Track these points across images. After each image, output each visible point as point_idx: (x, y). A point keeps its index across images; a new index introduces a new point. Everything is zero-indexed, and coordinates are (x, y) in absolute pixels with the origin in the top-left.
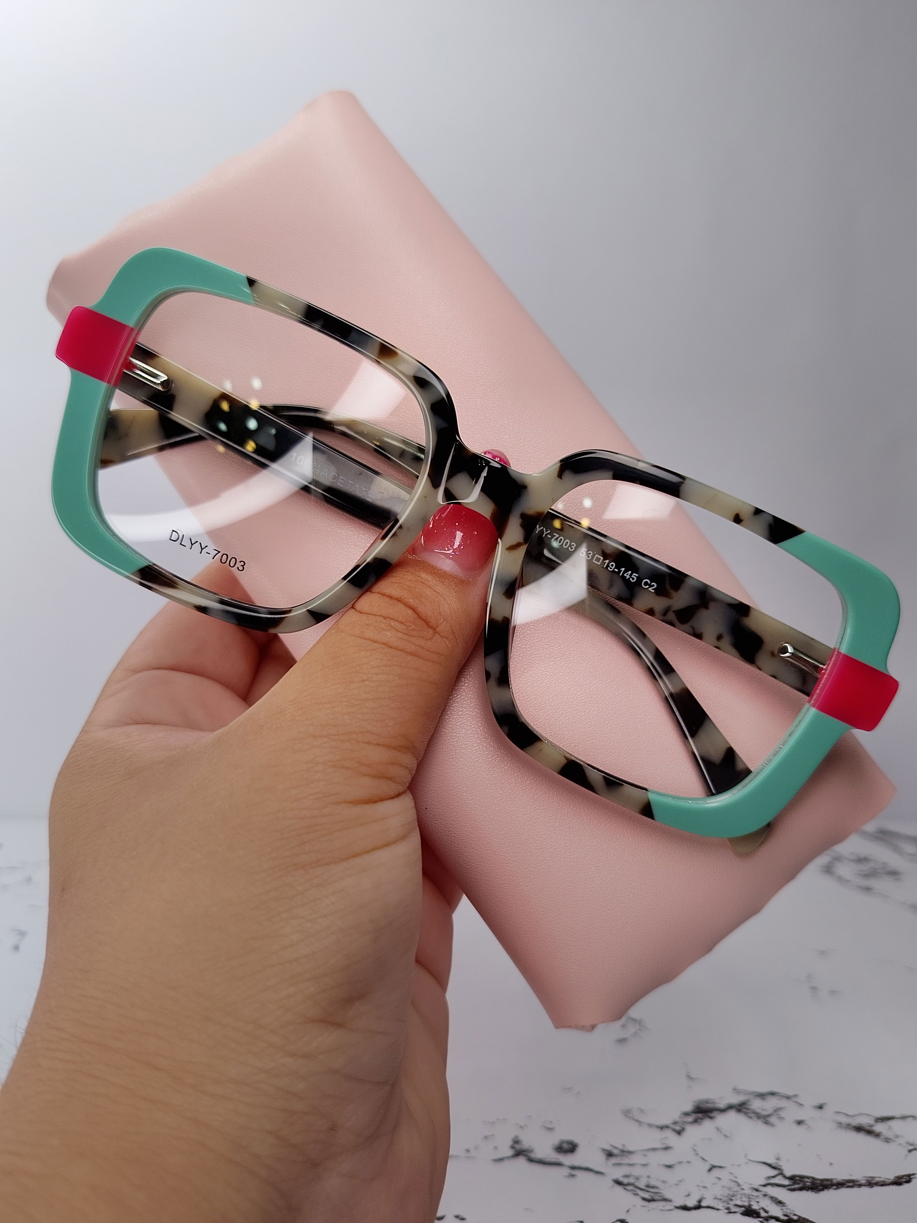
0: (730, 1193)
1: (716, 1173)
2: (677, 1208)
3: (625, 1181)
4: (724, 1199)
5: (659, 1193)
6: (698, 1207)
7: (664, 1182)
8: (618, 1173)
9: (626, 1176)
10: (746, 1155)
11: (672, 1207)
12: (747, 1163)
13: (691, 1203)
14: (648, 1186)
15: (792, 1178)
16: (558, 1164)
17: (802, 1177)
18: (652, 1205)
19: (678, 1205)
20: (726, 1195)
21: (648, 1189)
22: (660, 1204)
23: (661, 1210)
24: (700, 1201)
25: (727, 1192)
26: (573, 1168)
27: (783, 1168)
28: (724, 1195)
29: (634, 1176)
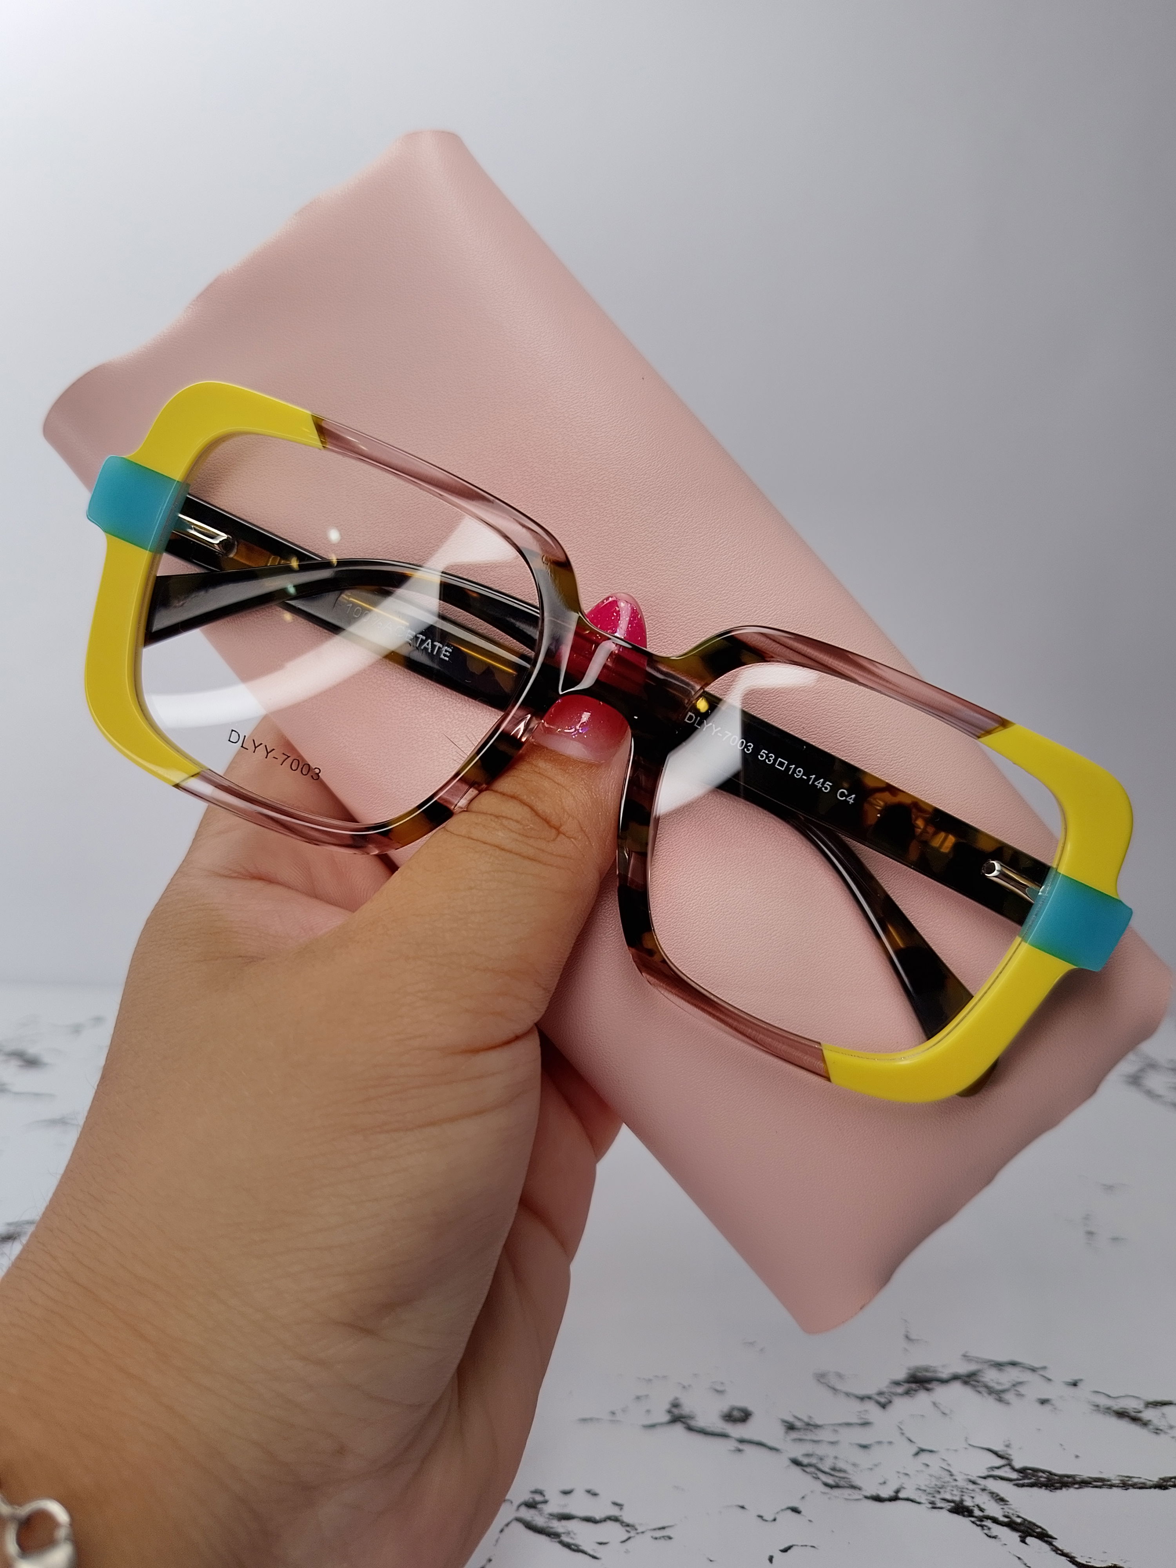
0: (937, 1483)
1: (925, 1458)
2: (866, 1497)
3: (805, 1461)
4: (928, 1490)
5: (847, 1478)
6: (894, 1498)
7: (854, 1465)
8: (798, 1451)
9: (808, 1455)
10: (966, 1439)
11: (861, 1497)
12: (966, 1448)
13: (886, 1493)
14: (834, 1469)
15: (1023, 1471)
16: (724, 1436)
17: (1036, 1470)
18: (836, 1492)
19: (868, 1494)
20: (933, 1485)
21: (832, 1473)
22: (847, 1492)
23: (846, 1499)
24: (897, 1492)
25: (934, 1482)
26: (742, 1441)
27: (1012, 1457)
28: (930, 1486)
29: (817, 1455)
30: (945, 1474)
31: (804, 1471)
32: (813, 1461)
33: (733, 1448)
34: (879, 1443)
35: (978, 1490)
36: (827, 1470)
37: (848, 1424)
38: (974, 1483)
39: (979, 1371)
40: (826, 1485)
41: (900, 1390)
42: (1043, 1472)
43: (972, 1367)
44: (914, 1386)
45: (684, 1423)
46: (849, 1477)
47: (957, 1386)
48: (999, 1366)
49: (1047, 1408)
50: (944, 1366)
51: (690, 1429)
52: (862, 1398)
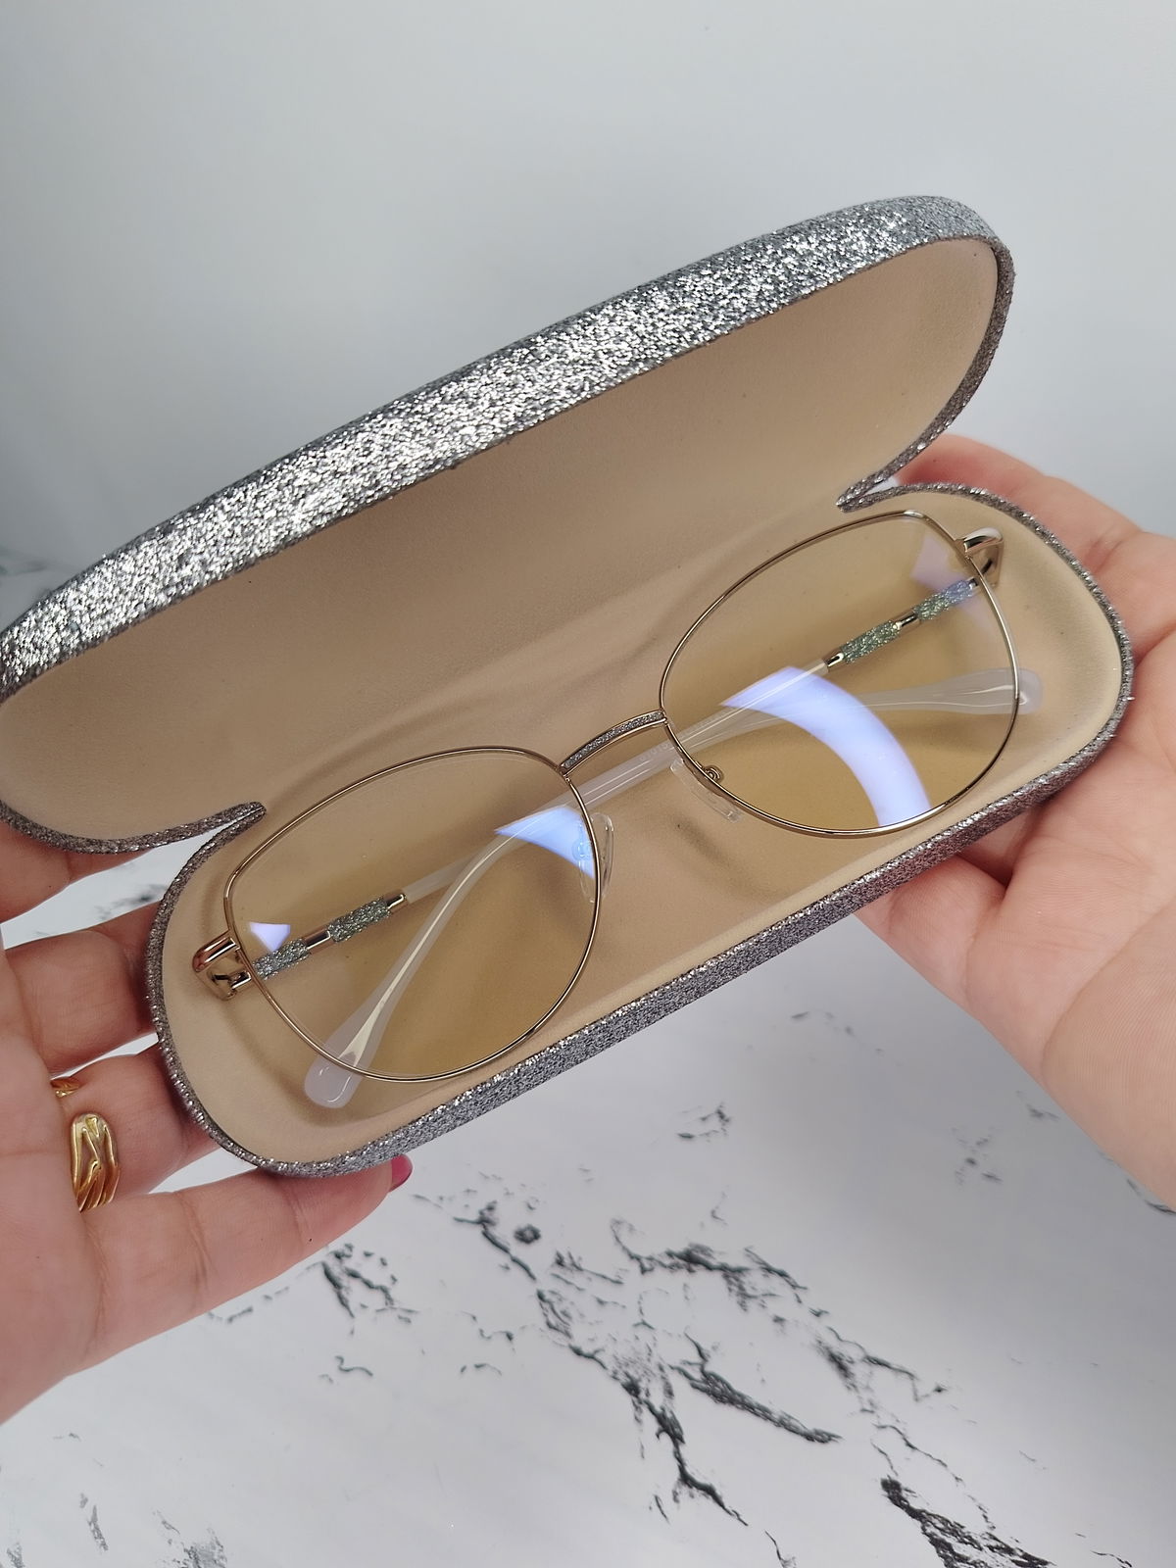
30: (645, 1351)
31: (541, 1305)
32: (554, 1299)
33: (503, 1264)
34: (615, 1303)
35: (659, 1376)
36: (558, 1311)
37: (604, 1277)
38: (661, 1369)
39: (746, 1269)
40: (549, 1325)
41: (668, 1261)
42: (723, 1382)
43: (743, 1262)
44: (681, 1262)
45: (485, 1227)
46: (570, 1323)
47: (718, 1276)
48: (769, 1270)
49: (777, 1326)
50: (721, 1253)
51: (486, 1234)
52: (633, 1257)
